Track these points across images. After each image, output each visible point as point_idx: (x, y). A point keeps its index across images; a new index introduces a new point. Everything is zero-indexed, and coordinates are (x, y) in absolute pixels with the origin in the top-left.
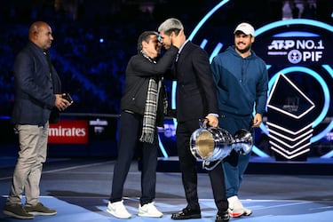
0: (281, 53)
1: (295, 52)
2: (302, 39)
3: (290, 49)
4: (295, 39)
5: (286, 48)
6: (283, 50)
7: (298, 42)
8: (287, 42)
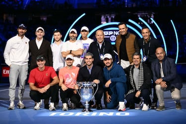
0: (107, 37)
1: (113, 36)
2: (116, 31)
3: (111, 35)
4: (113, 31)
5: (109, 34)
6: (108, 35)
7: (114, 32)
8: (110, 32)
